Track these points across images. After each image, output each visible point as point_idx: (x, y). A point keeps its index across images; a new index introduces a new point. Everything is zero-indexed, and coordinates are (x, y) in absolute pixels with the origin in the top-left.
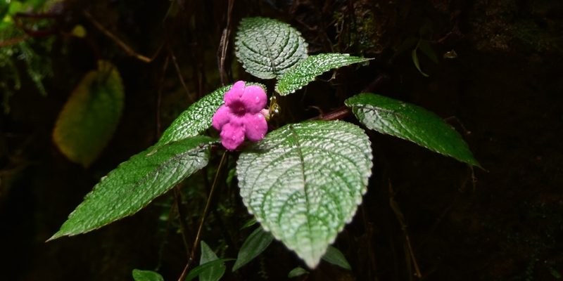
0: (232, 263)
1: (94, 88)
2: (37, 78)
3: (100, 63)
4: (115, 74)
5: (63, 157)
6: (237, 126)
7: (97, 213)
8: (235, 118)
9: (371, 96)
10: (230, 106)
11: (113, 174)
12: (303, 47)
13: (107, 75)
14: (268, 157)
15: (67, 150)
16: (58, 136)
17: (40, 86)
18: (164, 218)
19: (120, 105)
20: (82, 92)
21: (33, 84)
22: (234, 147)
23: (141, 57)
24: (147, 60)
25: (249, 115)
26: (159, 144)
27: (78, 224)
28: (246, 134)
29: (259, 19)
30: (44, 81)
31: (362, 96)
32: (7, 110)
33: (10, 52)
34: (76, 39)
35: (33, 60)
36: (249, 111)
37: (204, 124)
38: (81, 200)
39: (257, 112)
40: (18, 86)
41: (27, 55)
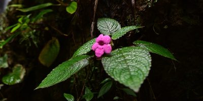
0: (98, 94)
1: (51, 45)
2: (35, 43)
3: (53, 38)
4: (57, 41)
5: (41, 64)
6: (101, 49)
7: (51, 81)
8: (100, 46)
9: (141, 41)
10: (98, 42)
11: (56, 68)
12: (119, 26)
13: (55, 41)
14: (112, 58)
15: (43, 62)
16: (40, 58)
17: (36, 45)
18: (72, 81)
19: (58, 49)
20: (48, 46)
21: (34, 44)
22: (100, 56)
23: (65, 35)
24: (67, 35)
25: (105, 45)
26: (73, 57)
27: (45, 84)
28: (104, 52)
29: (104, 18)
30: (37, 44)
31: (138, 41)
32: (27, 52)
33: (28, 36)
34: (46, 31)
35: (34, 38)
36: (105, 44)
37: (89, 50)
38: (46, 76)
39: (107, 44)
40: (30, 45)
41: (33, 37)
